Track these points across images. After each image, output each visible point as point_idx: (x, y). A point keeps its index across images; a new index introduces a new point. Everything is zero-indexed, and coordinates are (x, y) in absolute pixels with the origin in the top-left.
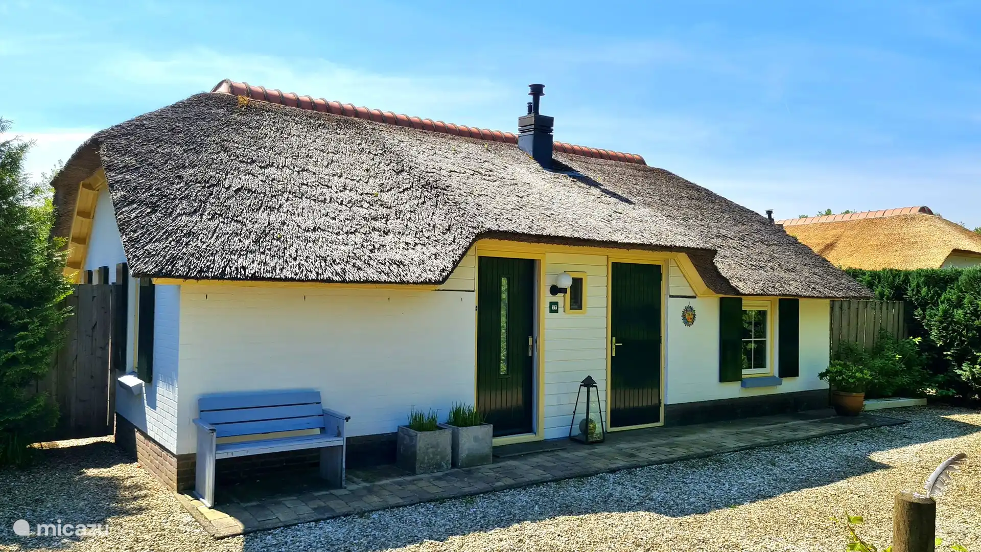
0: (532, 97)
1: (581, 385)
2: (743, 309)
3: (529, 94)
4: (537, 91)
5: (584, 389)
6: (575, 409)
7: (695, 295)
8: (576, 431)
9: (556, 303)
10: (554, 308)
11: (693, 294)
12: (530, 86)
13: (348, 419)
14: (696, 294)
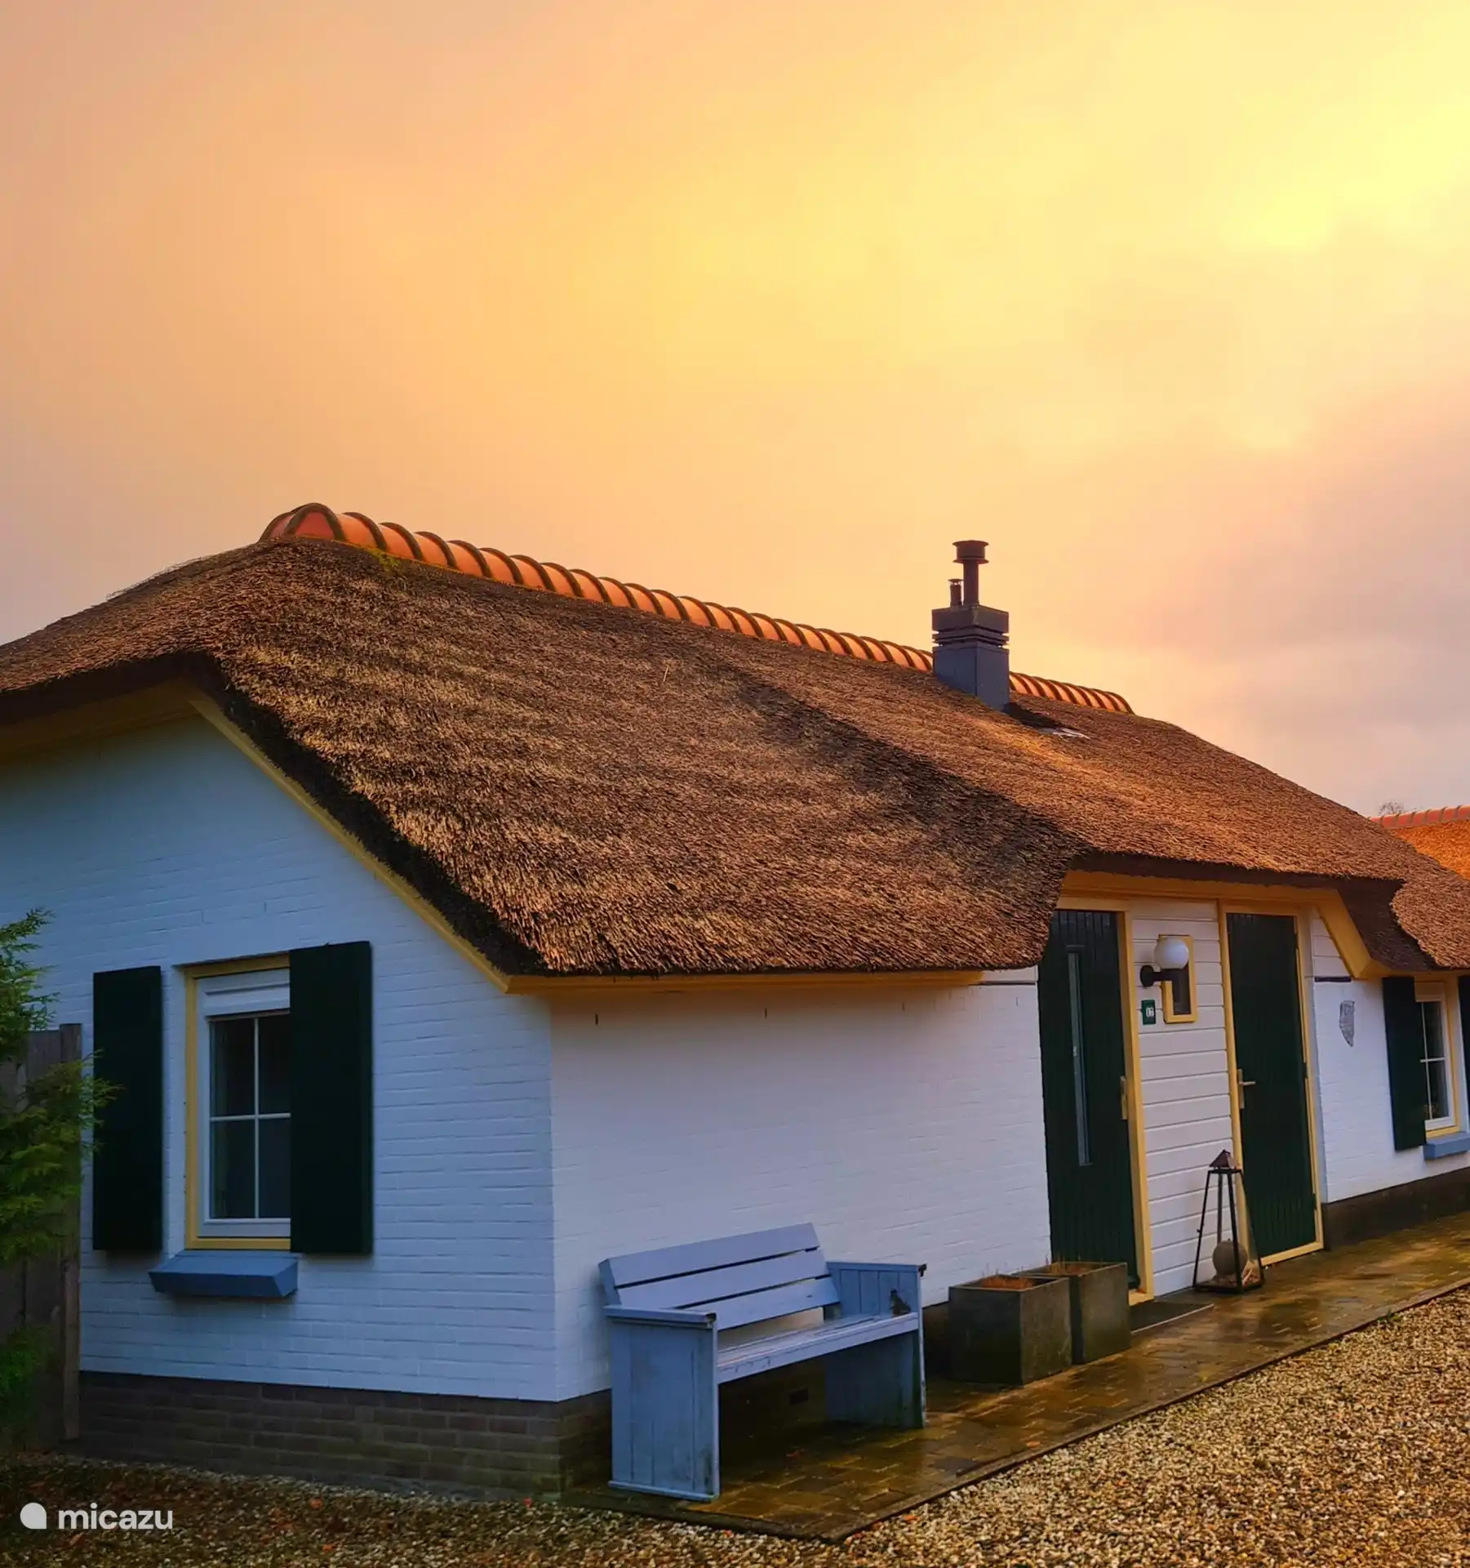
0: (961, 566)
1: (1210, 1172)
2: (1417, 1001)
3: (955, 561)
4: (971, 554)
5: (1215, 1177)
6: (1202, 1224)
7: (1347, 975)
8: (1208, 1272)
9: (1152, 1004)
10: (1150, 1012)
11: (1346, 974)
12: (956, 544)
13: (923, 1268)
14: (1349, 971)
